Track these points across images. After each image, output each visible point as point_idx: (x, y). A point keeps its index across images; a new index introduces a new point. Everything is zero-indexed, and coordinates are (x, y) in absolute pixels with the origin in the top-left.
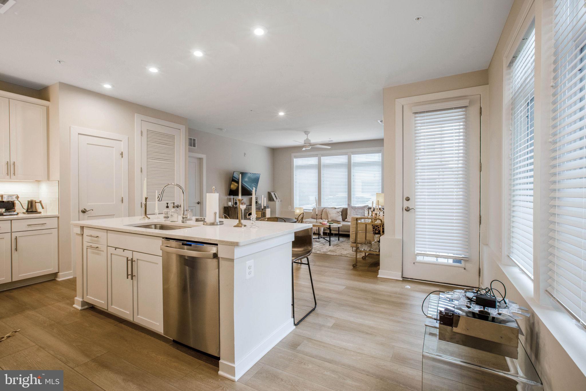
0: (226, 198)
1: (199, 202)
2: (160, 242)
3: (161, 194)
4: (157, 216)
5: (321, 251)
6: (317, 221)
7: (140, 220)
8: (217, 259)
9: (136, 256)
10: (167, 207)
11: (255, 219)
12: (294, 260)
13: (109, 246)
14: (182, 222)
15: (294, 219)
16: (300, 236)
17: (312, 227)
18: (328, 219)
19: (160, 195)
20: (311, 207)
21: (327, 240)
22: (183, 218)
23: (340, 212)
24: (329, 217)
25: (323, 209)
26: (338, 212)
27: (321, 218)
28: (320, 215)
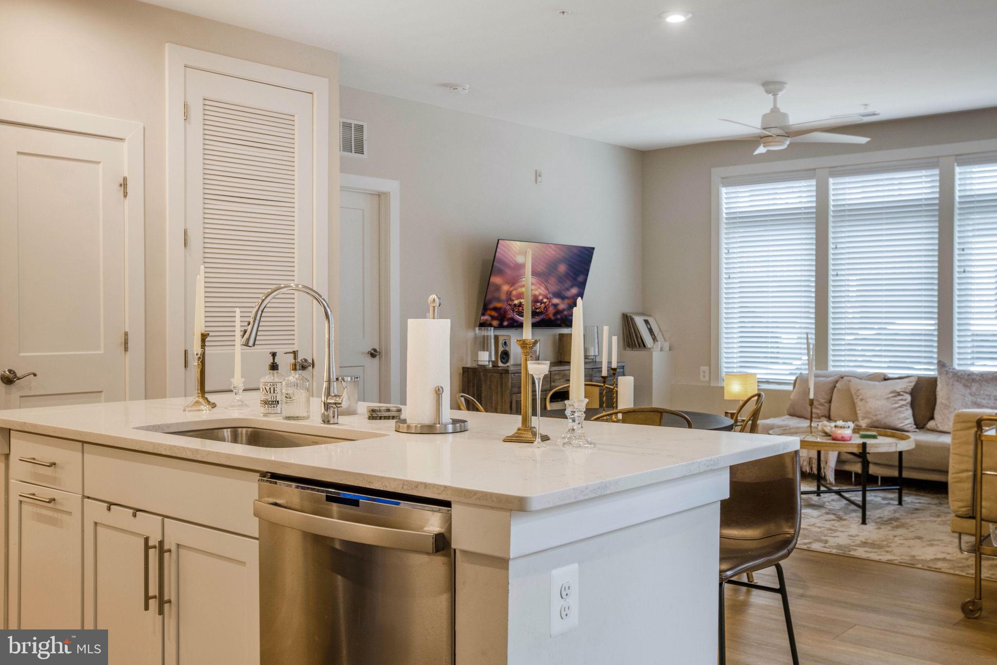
0: (470, 334)
1: (375, 350)
2: (251, 487)
3: (254, 322)
4: (238, 397)
5: (826, 542)
6: (811, 426)
7: (184, 410)
8: (448, 555)
9: (175, 534)
10: (274, 367)
11: (580, 415)
12: (729, 573)
13: (88, 498)
14: (324, 421)
15: (723, 416)
16: (748, 480)
17: (798, 447)
18: (854, 418)
19: (249, 324)
20: (788, 372)
21: (852, 502)
22: (327, 406)
23: (904, 394)
24: (860, 410)
25: (837, 382)
26: (898, 393)
27: (828, 415)
28: (825, 402)
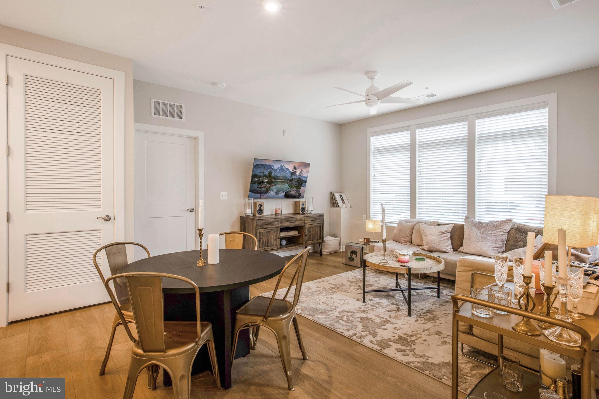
1: (192, 209)
23: (447, 233)
24: (424, 241)
25: (415, 225)
26: (444, 232)
27: (410, 241)
28: (409, 235)
